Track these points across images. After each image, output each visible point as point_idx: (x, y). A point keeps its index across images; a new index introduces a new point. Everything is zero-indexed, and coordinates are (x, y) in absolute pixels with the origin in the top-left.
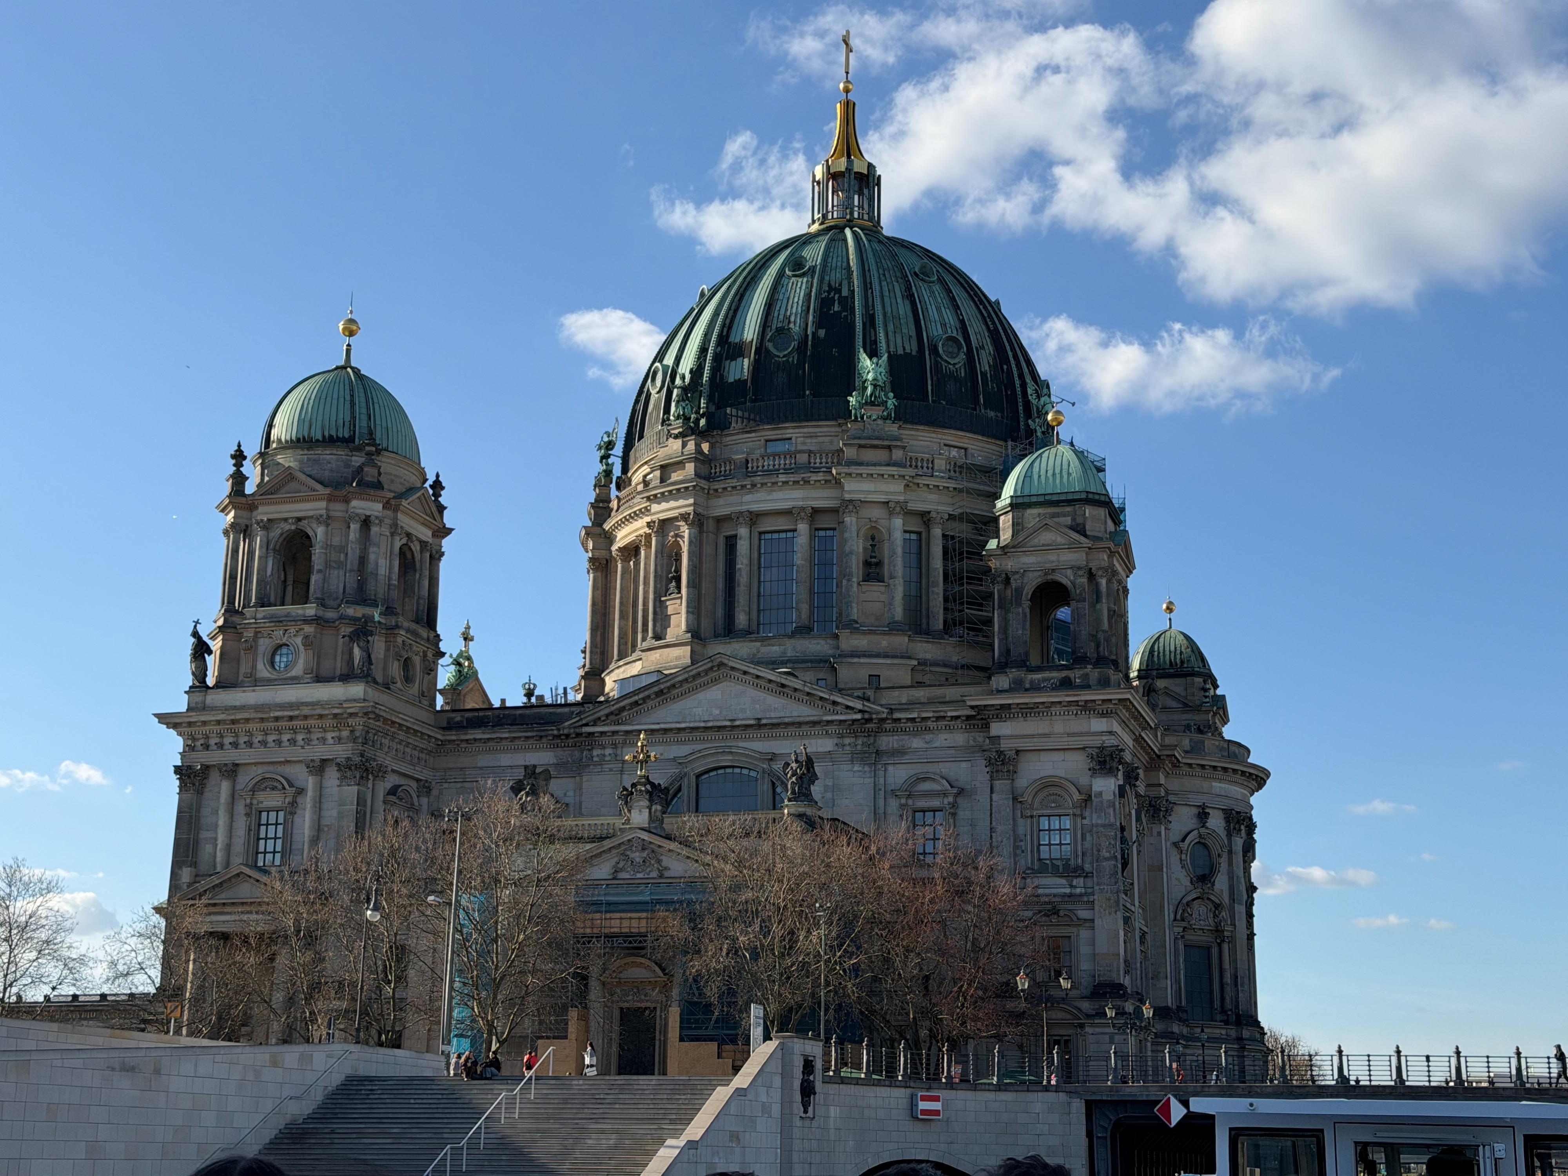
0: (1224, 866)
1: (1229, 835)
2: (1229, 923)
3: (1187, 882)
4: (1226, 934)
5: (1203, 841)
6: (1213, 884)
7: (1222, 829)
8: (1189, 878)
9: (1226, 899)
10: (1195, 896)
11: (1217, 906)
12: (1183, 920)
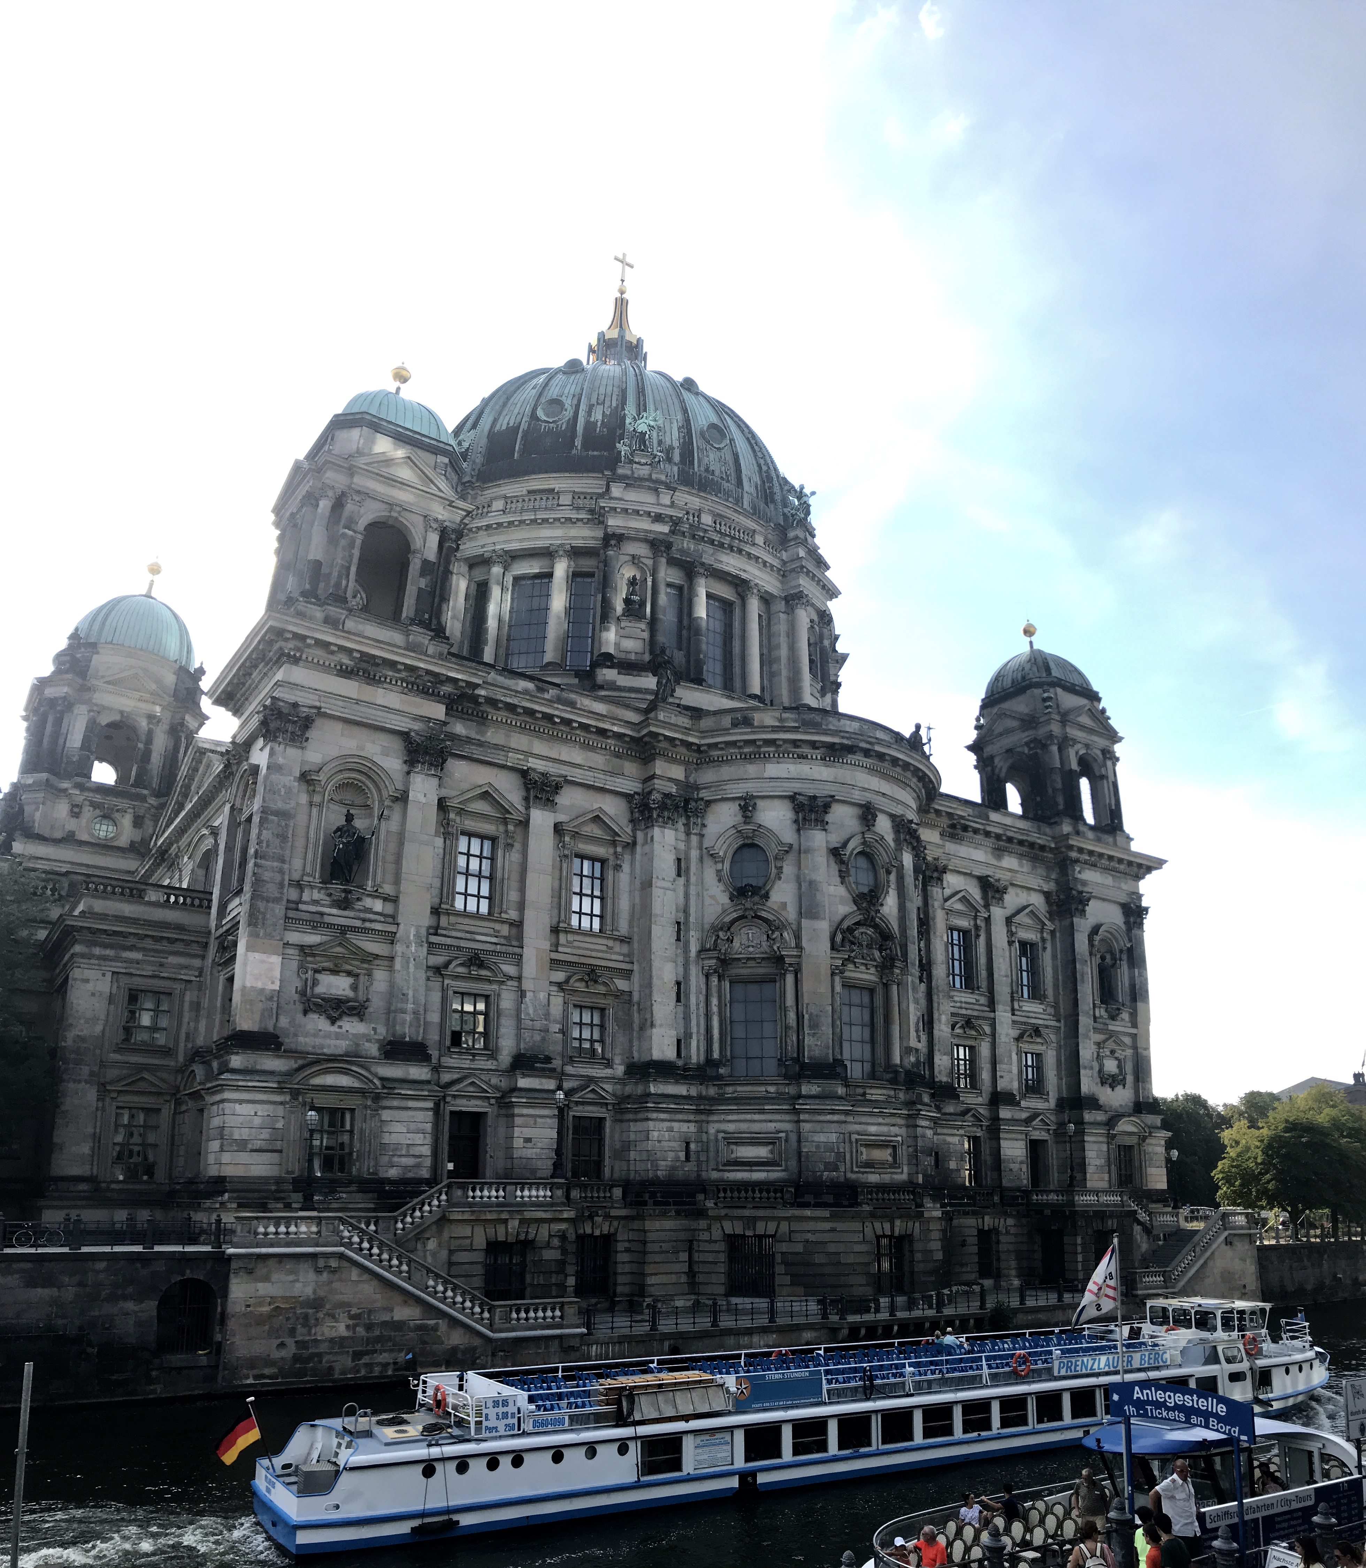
0: (789, 869)
1: (798, 830)
2: (793, 945)
3: (724, 899)
4: (787, 960)
5: (750, 841)
6: (766, 896)
7: (789, 822)
8: (727, 894)
9: (791, 914)
10: (735, 915)
11: (773, 926)
12: (715, 950)
